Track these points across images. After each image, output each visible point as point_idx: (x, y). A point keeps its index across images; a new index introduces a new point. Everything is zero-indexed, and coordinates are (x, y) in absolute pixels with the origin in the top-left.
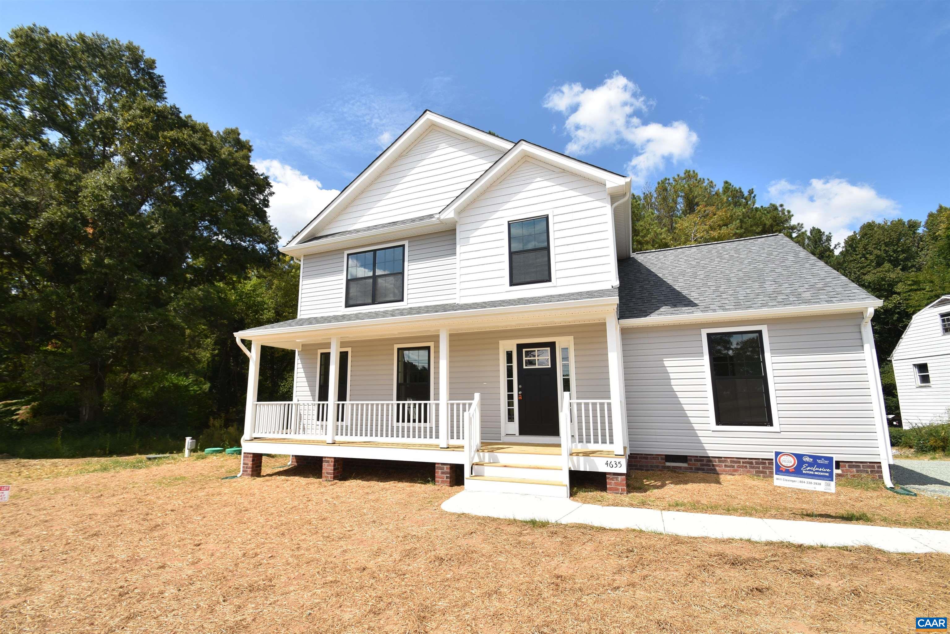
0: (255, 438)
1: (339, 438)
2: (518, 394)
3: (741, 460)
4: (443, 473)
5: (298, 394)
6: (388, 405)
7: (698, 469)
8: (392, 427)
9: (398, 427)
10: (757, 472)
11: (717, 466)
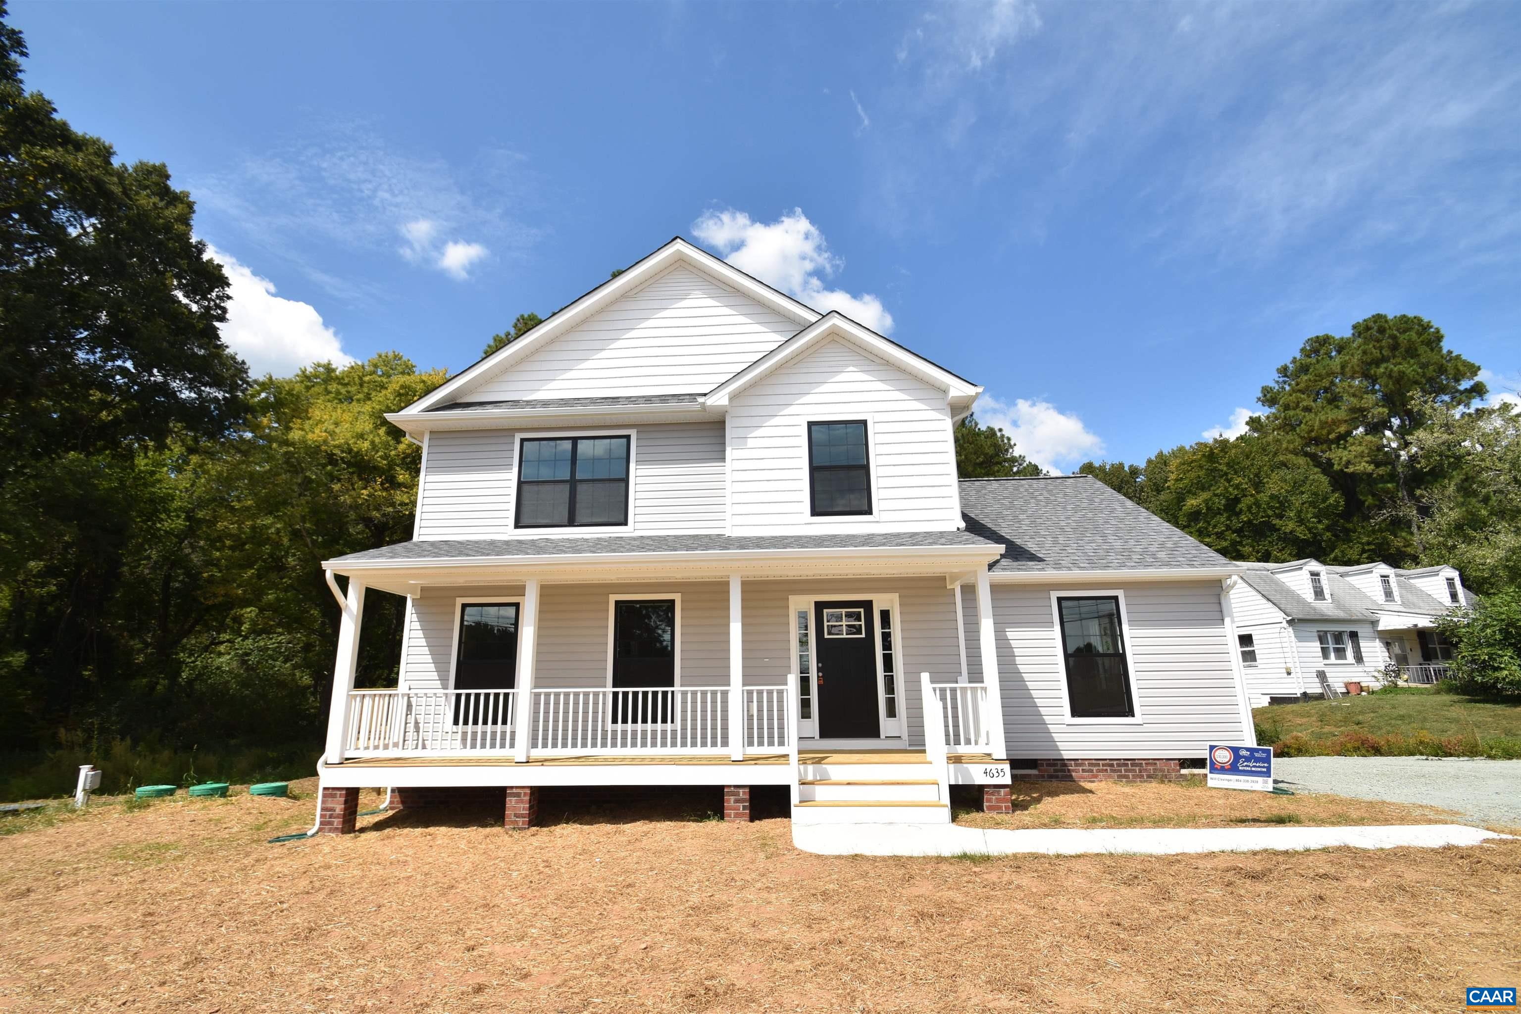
0: (347, 759)
1: (539, 753)
2: (818, 677)
3: (1101, 762)
4: (736, 801)
5: (410, 676)
6: (596, 695)
7: (1051, 777)
8: (605, 732)
9: (614, 732)
10: (1119, 777)
11: (1073, 771)
